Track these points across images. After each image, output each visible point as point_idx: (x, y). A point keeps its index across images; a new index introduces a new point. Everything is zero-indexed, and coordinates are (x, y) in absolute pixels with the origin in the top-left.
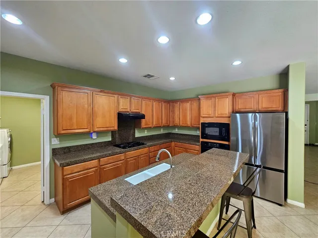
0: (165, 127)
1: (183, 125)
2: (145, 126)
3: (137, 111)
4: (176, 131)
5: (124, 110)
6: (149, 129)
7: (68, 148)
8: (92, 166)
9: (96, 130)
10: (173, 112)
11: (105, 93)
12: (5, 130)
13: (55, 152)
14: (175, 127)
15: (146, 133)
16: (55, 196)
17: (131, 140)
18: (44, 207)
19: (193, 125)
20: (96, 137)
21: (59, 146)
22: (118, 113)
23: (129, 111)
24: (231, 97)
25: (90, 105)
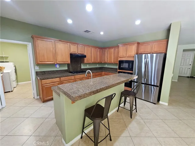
0: (99, 63)
1: (110, 62)
2: (86, 62)
3: (82, 53)
4: (106, 66)
5: (74, 52)
6: (89, 64)
7: (44, 72)
8: (57, 81)
9: (58, 62)
10: (104, 54)
11: (62, 41)
12: (12, 63)
13: (37, 73)
14: (105, 63)
15: (88, 67)
16: (40, 96)
17: (79, 70)
18: (34, 100)
19: (115, 62)
20: (58, 67)
21: (39, 71)
22: (70, 54)
23: (77, 53)
24: (136, 45)
25: (54, 49)
